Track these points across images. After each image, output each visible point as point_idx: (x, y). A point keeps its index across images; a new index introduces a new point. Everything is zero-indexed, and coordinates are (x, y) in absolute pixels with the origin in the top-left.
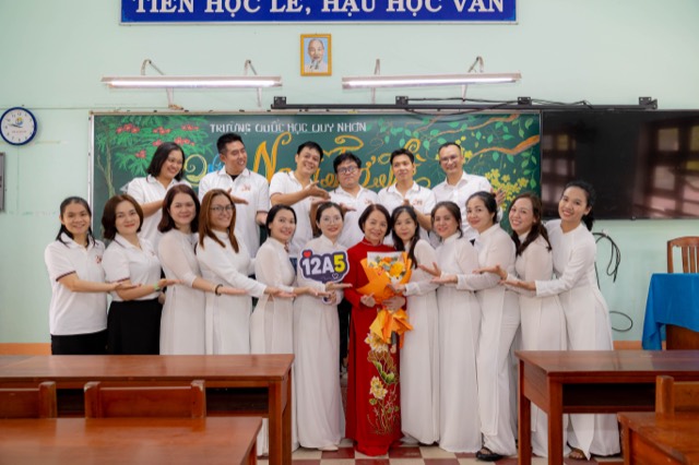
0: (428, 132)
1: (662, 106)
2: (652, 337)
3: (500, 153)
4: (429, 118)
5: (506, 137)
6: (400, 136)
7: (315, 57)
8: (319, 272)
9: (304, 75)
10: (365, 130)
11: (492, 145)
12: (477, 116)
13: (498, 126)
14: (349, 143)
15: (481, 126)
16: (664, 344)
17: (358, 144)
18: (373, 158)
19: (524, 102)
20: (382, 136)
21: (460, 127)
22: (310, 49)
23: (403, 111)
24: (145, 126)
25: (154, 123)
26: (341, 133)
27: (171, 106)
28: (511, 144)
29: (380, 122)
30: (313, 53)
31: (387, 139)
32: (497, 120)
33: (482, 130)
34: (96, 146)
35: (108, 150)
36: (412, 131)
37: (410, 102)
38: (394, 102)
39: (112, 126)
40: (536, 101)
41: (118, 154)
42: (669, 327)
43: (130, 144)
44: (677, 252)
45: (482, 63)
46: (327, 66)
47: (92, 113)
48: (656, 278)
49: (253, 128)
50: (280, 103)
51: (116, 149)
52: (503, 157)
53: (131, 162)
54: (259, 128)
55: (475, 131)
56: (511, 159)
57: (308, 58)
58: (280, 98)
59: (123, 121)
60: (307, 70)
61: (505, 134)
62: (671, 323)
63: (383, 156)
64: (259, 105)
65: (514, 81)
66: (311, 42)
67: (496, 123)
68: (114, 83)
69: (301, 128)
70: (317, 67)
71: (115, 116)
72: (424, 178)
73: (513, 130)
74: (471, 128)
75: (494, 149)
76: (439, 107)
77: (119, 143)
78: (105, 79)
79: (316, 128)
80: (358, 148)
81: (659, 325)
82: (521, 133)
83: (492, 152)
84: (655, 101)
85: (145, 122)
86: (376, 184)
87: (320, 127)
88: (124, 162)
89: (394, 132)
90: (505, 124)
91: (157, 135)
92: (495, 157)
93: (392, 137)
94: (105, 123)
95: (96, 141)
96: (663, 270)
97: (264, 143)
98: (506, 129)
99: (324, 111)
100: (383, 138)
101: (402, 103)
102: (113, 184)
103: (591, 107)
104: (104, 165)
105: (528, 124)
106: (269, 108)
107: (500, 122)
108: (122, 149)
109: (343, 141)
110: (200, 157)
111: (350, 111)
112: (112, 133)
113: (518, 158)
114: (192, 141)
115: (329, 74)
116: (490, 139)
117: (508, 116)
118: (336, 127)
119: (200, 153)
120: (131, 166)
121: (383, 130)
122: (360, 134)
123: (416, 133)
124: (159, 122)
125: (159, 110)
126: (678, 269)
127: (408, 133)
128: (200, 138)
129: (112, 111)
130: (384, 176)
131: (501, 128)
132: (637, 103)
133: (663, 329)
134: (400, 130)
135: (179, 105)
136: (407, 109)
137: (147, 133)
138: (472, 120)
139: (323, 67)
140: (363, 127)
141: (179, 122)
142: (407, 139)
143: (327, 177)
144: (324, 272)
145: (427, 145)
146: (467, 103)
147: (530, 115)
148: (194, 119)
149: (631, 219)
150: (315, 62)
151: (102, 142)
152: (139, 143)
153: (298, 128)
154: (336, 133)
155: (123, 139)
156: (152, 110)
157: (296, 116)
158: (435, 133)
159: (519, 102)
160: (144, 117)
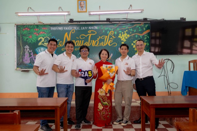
0: (116, 29)
1: (187, 20)
2: (184, 90)
3: (138, 35)
4: (116, 25)
5: (140, 30)
6: (108, 30)
7: (82, 7)
8: (84, 76)
9: (78, 12)
10: (97, 28)
11: (135, 33)
12: (131, 24)
13: (137, 27)
14: (92, 33)
15: (132, 27)
16: (188, 92)
17: (95, 33)
18: (100, 37)
19: (145, 20)
20: (102, 30)
21: (126, 27)
22: (80, 4)
23: (108, 23)
24: (31, 28)
25: (34, 27)
26: (90, 30)
27: (39, 22)
28: (141, 32)
29: (102, 26)
30: (81, 5)
31: (104, 31)
32: (137, 25)
33: (132, 28)
34: (17, 35)
35: (21, 36)
36: (111, 28)
37: (110, 20)
38: (106, 20)
39: (22, 28)
40: (148, 19)
41: (23, 37)
42: (189, 88)
43: (27, 34)
44: (192, 64)
45: (132, 7)
46: (85, 9)
47: (15, 24)
48: (185, 72)
49: (63, 29)
50: (71, 21)
51: (23, 35)
52: (139, 36)
53: (27, 39)
54: (65, 28)
55: (130, 29)
56: (141, 37)
57: (80, 7)
58: (71, 19)
59: (25, 27)
60: (79, 11)
61: (140, 29)
62: (190, 86)
63: (102, 36)
64: (65, 22)
65: (142, 12)
66: (81, 2)
67: (136, 26)
68: (19, 14)
69: (78, 28)
70: (82, 10)
71: (23, 25)
72: (115, 43)
73: (142, 28)
74: (129, 28)
75: (136, 34)
76: (119, 21)
77: (24, 33)
78: (16, 13)
79: (82, 28)
80: (95, 34)
81: (186, 87)
82: (144, 29)
83: (136, 35)
84: (185, 18)
85: (31, 27)
86: (100, 45)
87: (83, 28)
88: (25, 39)
89: (106, 29)
90: (139, 26)
91: (35, 31)
92: (136, 36)
93: (105, 30)
94: (19, 27)
95: (17, 33)
96: (188, 70)
97: (67, 33)
98: (140, 28)
99: (84, 23)
100: (103, 31)
101: (108, 20)
102: (22, 46)
103: (166, 21)
104: (20, 40)
105: (146, 26)
106: (68, 22)
107: (138, 26)
108: (25, 35)
109: (91, 32)
110: (48, 37)
111: (92, 23)
112: (22, 30)
113: (143, 37)
114: (45, 33)
115: (86, 12)
116: (135, 31)
117: (140, 24)
118: (88, 28)
119: (48, 36)
120: (28, 40)
121: (102, 29)
122: (96, 30)
123: (112, 29)
124: (35, 27)
125: (35, 23)
126: (192, 69)
127: (110, 29)
128: (48, 32)
129: (21, 24)
130: (103, 42)
131: (138, 27)
132: (180, 19)
133: (188, 88)
134: (107, 28)
135: (41, 22)
136: (109, 22)
137: (32, 30)
138: (129, 25)
139: (84, 10)
140: (96, 28)
141: (42, 27)
142: (110, 31)
143: (86, 43)
144: (85, 76)
145: (116, 33)
146: (128, 20)
147: (147, 24)
148: (46, 26)
149: (178, 55)
150: (82, 8)
151: (19, 33)
152: (30, 33)
153: (77, 28)
154: (88, 30)
155: (25, 32)
156: (33, 24)
157: (76, 25)
158: (118, 29)
159: (143, 19)
160: (31, 25)
